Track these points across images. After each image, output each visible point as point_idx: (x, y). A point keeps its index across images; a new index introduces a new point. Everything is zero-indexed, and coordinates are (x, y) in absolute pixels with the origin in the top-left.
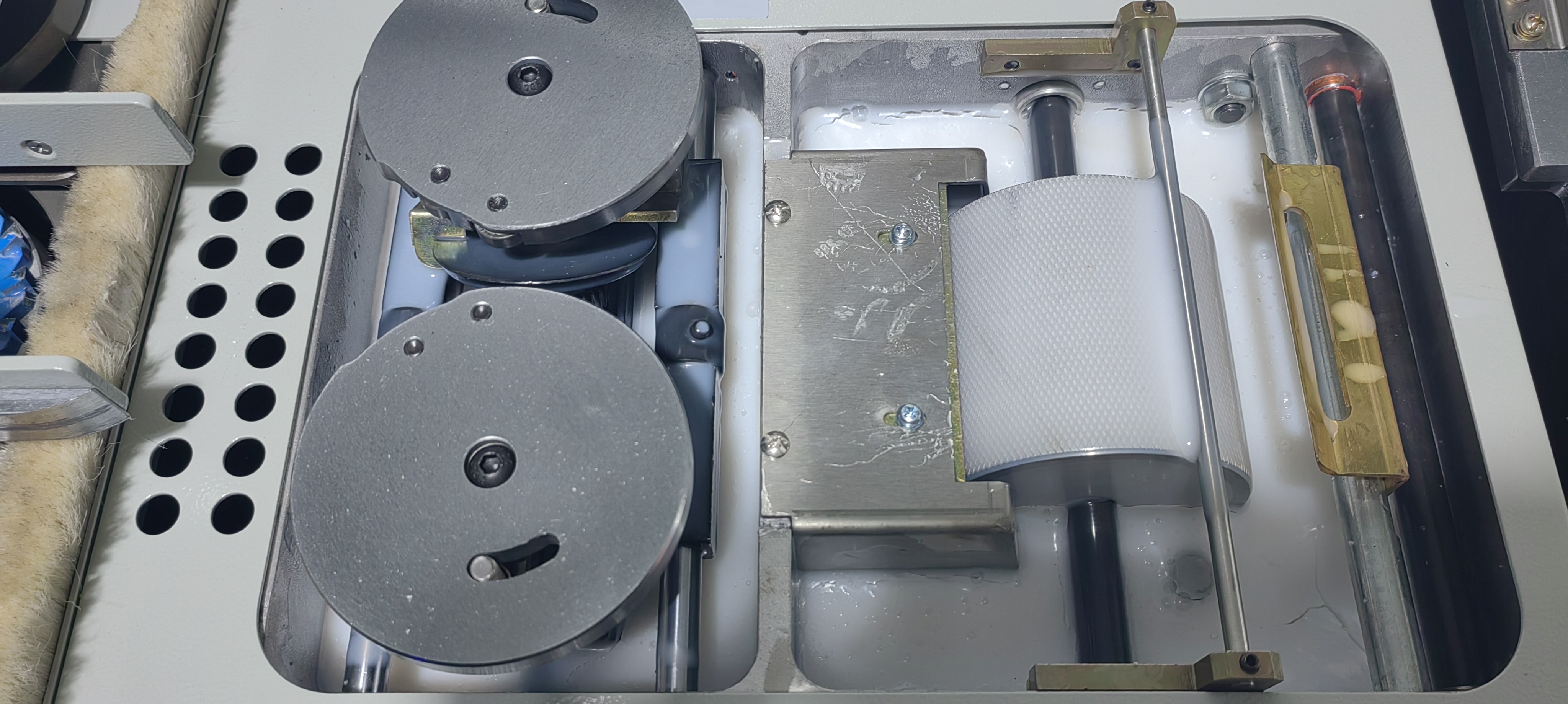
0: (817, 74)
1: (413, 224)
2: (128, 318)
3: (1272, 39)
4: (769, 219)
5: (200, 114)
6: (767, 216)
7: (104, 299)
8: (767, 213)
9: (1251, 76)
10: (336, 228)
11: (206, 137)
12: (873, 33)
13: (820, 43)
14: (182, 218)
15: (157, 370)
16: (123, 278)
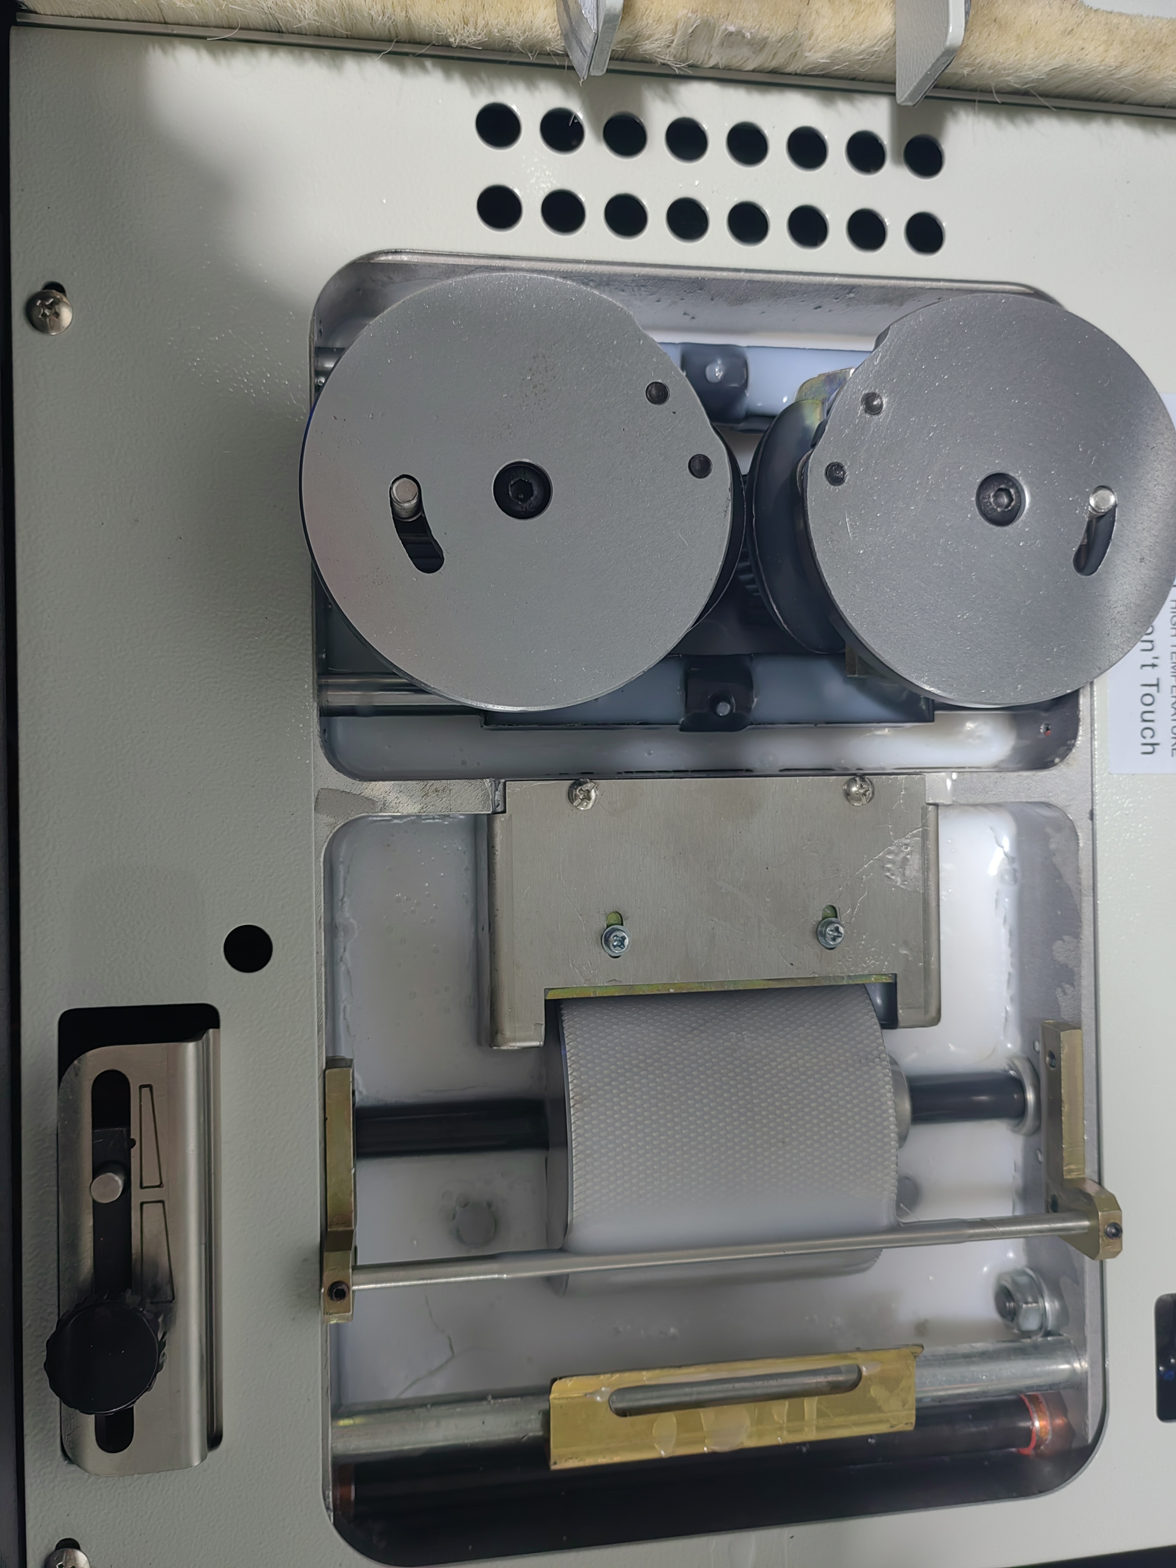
0: (1048, 830)
1: (840, 373)
2: (716, 58)
3: (1085, 1365)
4: (850, 780)
5: (980, 101)
6: (854, 779)
7: (728, 28)
8: (857, 779)
9: (1048, 1334)
10: (840, 283)
11: (954, 114)
12: (1091, 898)
13: (1077, 836)
14: (850, 100)
15: (663, 100)
16: (759, 45)
